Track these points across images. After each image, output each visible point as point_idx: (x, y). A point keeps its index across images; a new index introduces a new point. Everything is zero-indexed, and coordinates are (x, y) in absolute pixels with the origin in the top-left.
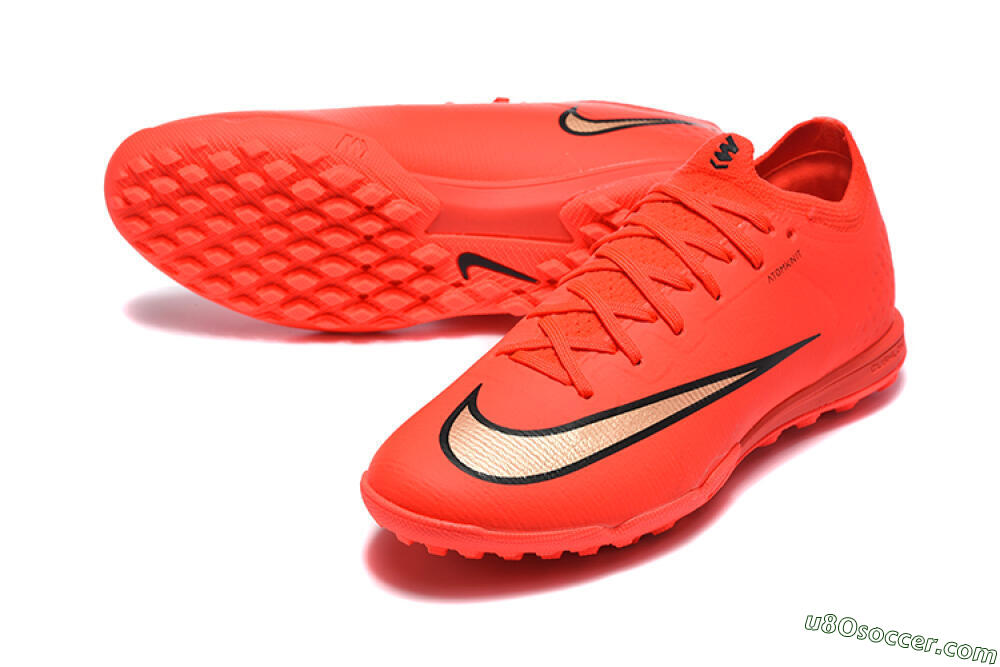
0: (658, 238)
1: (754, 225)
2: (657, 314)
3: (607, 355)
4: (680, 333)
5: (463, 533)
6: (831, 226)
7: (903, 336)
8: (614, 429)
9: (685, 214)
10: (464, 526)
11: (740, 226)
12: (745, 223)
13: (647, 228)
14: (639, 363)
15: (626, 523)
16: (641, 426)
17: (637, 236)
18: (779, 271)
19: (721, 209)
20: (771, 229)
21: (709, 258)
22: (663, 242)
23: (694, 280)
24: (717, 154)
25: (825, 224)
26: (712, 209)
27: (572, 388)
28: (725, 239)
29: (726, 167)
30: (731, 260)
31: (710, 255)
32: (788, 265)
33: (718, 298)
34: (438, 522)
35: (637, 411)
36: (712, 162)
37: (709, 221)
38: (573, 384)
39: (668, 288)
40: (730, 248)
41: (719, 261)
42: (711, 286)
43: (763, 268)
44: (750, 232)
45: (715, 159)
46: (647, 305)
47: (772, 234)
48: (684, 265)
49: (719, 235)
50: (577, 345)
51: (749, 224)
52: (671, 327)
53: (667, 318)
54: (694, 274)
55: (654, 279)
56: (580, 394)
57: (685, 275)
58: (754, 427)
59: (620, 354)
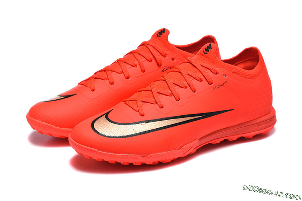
0: (180, 72)
1: (211, 71)
2: (172, 94)
3: (153, 104)
4: (179, 100)
5: (91, 151)
6: (241, 76)
7: (275, 115)
8: (149, 126)
9: (192, 67)
10: (91, 148)
11: (207, 71)
12: (209, 70)
13: (179, 69)
14: (162, 108)
15: (148, 156)
16: (158, 127)
17: (175, 71)
18: (218, 87)
19: (202, 66)
20: (217, 73)
21: (194, 80)
22: (181, 74)
23: (187, 85)
24: (205, 49)
25: (239, 75)
26: (200, 66)
27: (138, 112)
28: (201, 74)
29: (207, 53)
30: (202, 81)
31: (195, 79)
32: (222, 85)
33: (195, 92)
34: (84, 146)
35: (158, 122)
36: (203, 51)
37: (198, 69)
38: (138, 111)
39: (178, 87)
40: (202, 77)
41: (198, 81)
42: (192, 88)
43: (212, 85)
44: (210, 74)
45: (205, 51)
46: (170, 91)
47: (218, 75)
48: (185, 81)
49: (200, 73)
50: (144, 100)
51: (210, 71)
52: (175, 98)
53: (175, 96)
54: (188, 83)
55: (174, 84)
56: (140, 115)
57: (185, 83)
58: (206, 135)
59: (157, 104)
